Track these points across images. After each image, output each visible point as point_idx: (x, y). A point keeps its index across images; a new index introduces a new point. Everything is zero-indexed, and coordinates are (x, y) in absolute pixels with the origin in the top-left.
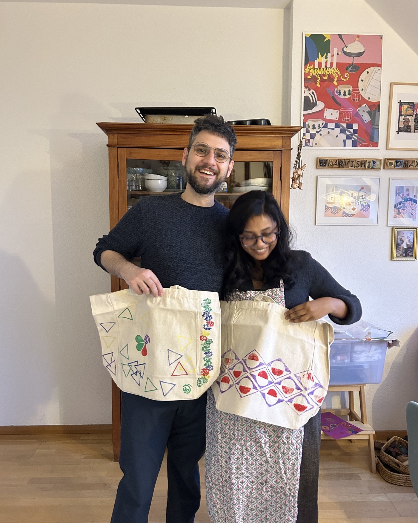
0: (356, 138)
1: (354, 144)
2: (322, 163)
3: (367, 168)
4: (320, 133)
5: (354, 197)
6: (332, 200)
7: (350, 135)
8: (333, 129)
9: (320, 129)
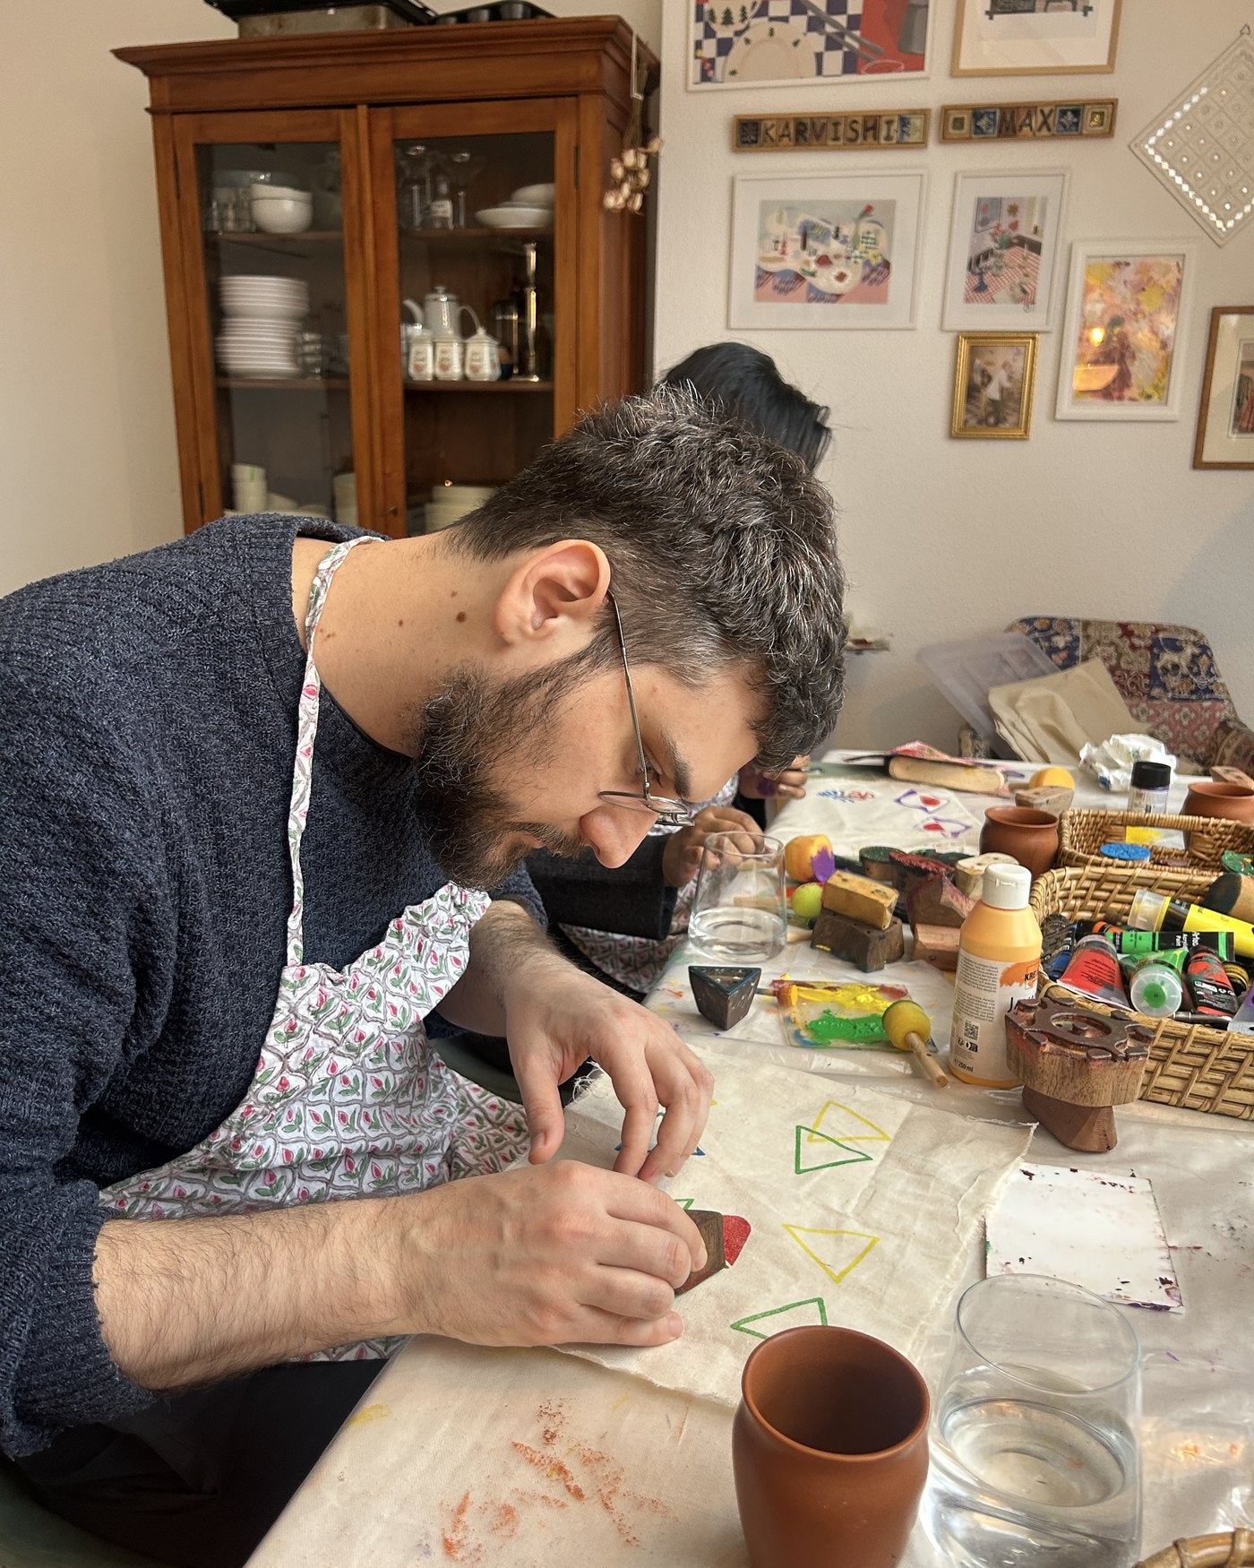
0: (856, 45)
1: (851, 66)
2: (749, 133)
3: (882, 141)
4: (747, 35)
5: (842, 239)
6: (776, 249)
7: (835, 37)
8: (785, 19)
9: (746, 22)
